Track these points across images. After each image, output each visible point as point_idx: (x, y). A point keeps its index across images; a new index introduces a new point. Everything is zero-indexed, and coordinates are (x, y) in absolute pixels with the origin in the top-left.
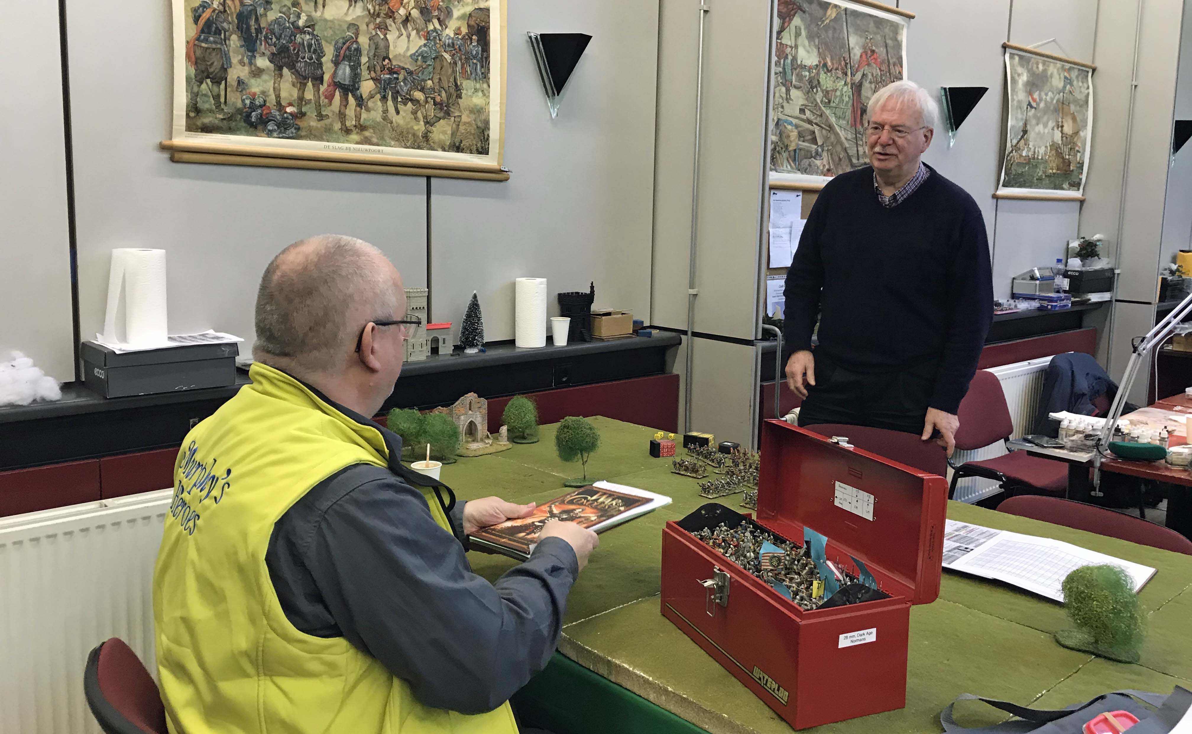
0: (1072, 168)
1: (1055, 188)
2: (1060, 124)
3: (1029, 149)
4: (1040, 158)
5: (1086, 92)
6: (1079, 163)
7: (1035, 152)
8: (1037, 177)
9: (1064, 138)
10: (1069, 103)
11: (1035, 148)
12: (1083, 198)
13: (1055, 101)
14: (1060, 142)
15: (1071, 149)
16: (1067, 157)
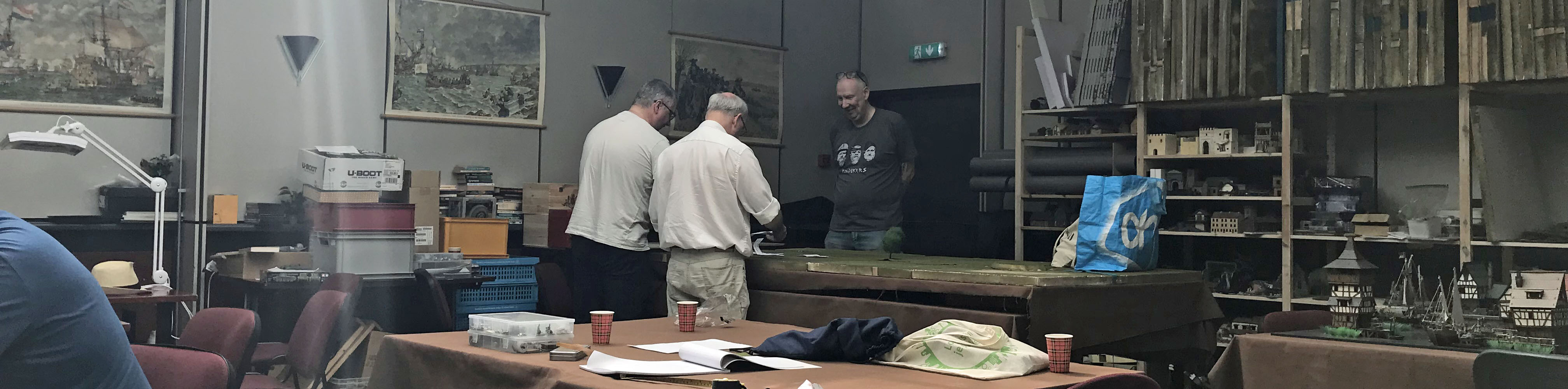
0: (135, 83)
1: (96, 101)
2: (98, 38)
3: (17, 60)
4: (51, 69)
5: (159, 7)
6: (154, 78)
7: (35, 65)
8: (48, 90)
9: (113, 53)
10: (118, 17)
11: (36, 60)
12: (173, 115)
13: (81, 14)
14: (103, 57)
15: (132, 64)
16: (122, 71)
